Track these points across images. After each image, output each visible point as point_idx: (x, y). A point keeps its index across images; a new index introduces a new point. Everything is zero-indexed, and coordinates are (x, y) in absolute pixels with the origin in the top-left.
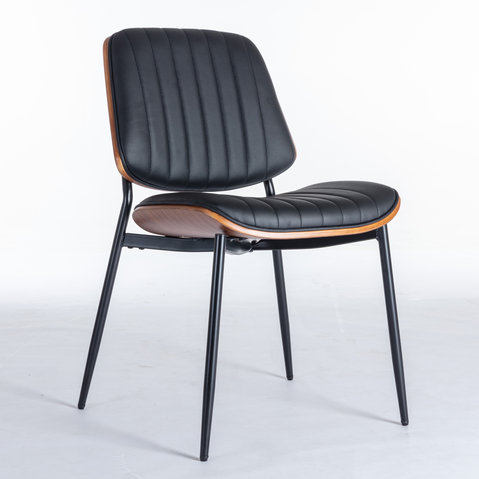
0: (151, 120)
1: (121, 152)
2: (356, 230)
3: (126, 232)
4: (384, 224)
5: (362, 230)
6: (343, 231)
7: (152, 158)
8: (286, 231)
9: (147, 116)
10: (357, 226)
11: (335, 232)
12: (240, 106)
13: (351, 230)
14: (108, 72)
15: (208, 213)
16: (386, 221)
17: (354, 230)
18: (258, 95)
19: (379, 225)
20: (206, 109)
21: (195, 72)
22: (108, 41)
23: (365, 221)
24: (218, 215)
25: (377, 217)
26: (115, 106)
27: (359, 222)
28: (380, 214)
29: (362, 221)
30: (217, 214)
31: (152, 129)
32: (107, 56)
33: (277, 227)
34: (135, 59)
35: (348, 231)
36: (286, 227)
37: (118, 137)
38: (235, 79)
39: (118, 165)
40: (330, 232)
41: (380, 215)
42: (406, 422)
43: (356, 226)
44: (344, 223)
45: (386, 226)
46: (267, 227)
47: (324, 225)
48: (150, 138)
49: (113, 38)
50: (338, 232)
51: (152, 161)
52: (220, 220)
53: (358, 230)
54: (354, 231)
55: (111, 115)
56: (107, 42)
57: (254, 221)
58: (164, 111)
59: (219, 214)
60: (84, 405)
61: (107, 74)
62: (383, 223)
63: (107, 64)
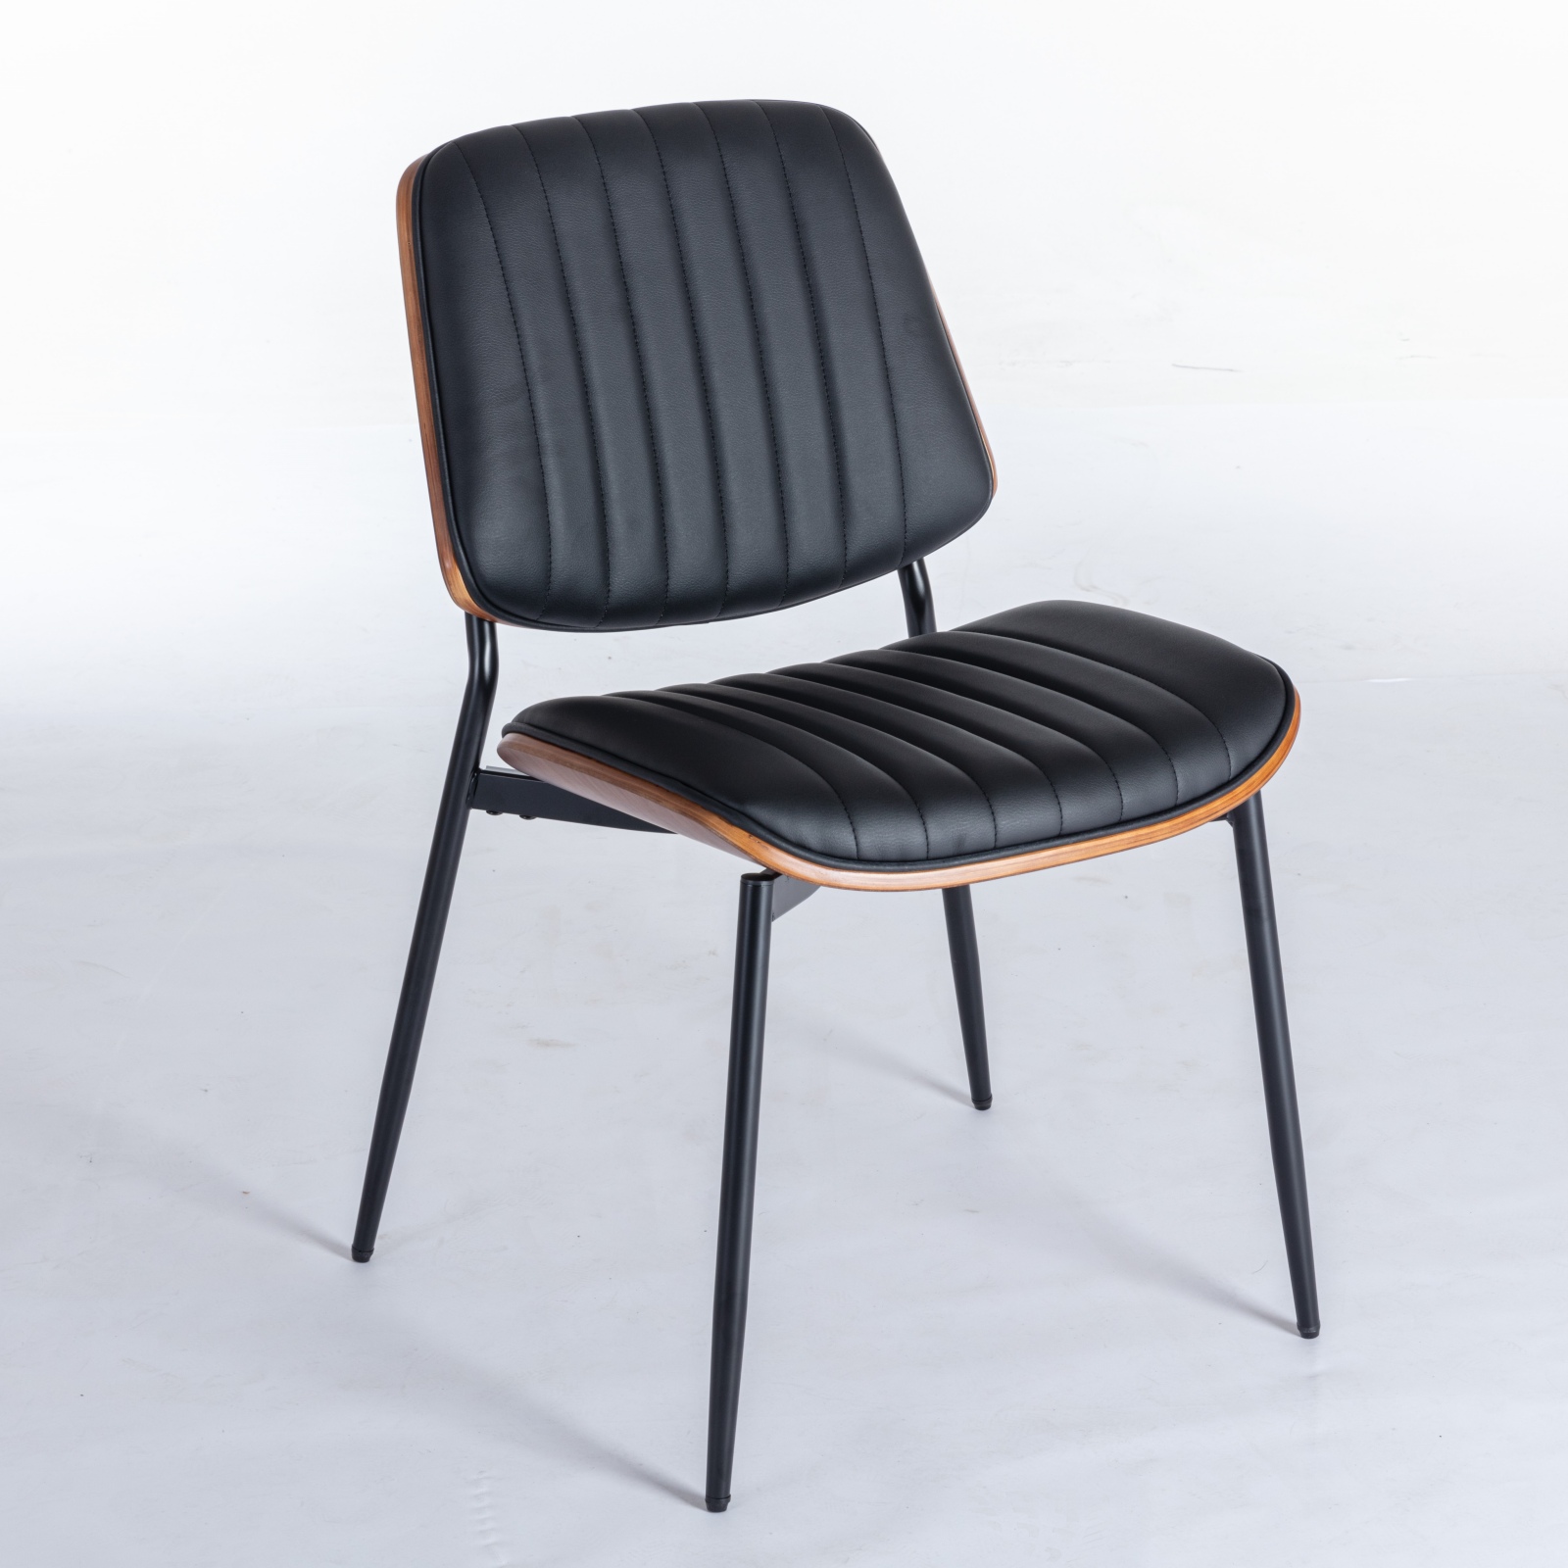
0: (547, 436)
1: (460, 548)
2: (1162, 830)
3: (483, 766)
4: (1250, 794)
5: (1181, 825)
6: (1123, 840)
7: (552, 553)
8: (951, 864)
9: (535, 425)
10: (1165, 817)
11: (1097, 846)
12: (821, 351)
13: (1148, 834)
14: (414, 286)
15: (717, 828)
16: (1255, 785)
17: (1156, 831)
18: (877, 310)
19: (1231, 802)
20: (717, 375)
21: (682, 259)
22: (414, 175)
23: (1189, 797)
24: (747, 834)
25: (1226, 778)
26: (438, 401)
27: (1171, 803)
28: (1235, 767)
29: (1179, 802)
30: (744, 833)
31: (551, 463)
32: (408, 234)
33: (922, 853)
34: (496, 242)
35: (1137, 836)
36: (950, 849)
37: (450, 501)
38: (805, 266)
39: (452, 587)
40: (1081, 850)
41: (1234, 769)
42: (1312, 1330)
43: (1160, 818)
44: (1125, 817)
45: (1258, 796)
46: (894, 857)
47: (1064, 832)
48: (545, 495)
49: (428, 167)
50: (1106, 846)
51: (553, 565)
52: (753, 849)
53: (1166, 828)
54: (1155, 834)
55: (427, 428)
56: (409, 183)
57: (854, 843)
58: (587, 400)
59: (752, 833)
60: (371, 1251)
61: (411, 294)
62: (1245, 793)
63: (411, 262)
